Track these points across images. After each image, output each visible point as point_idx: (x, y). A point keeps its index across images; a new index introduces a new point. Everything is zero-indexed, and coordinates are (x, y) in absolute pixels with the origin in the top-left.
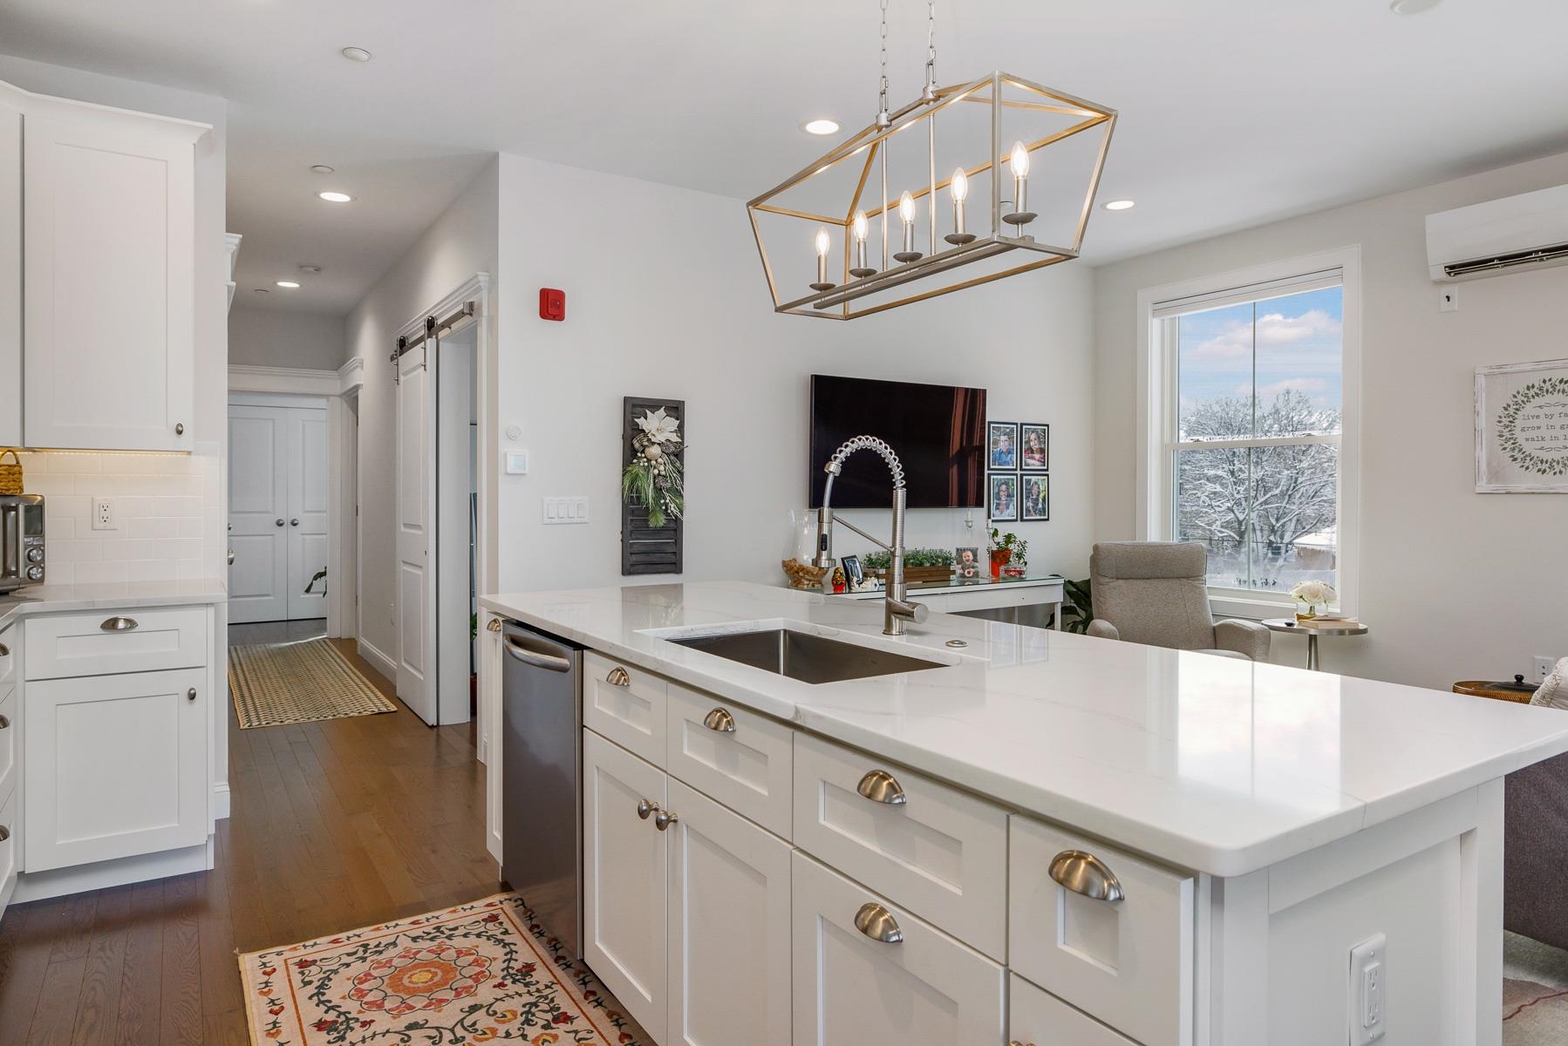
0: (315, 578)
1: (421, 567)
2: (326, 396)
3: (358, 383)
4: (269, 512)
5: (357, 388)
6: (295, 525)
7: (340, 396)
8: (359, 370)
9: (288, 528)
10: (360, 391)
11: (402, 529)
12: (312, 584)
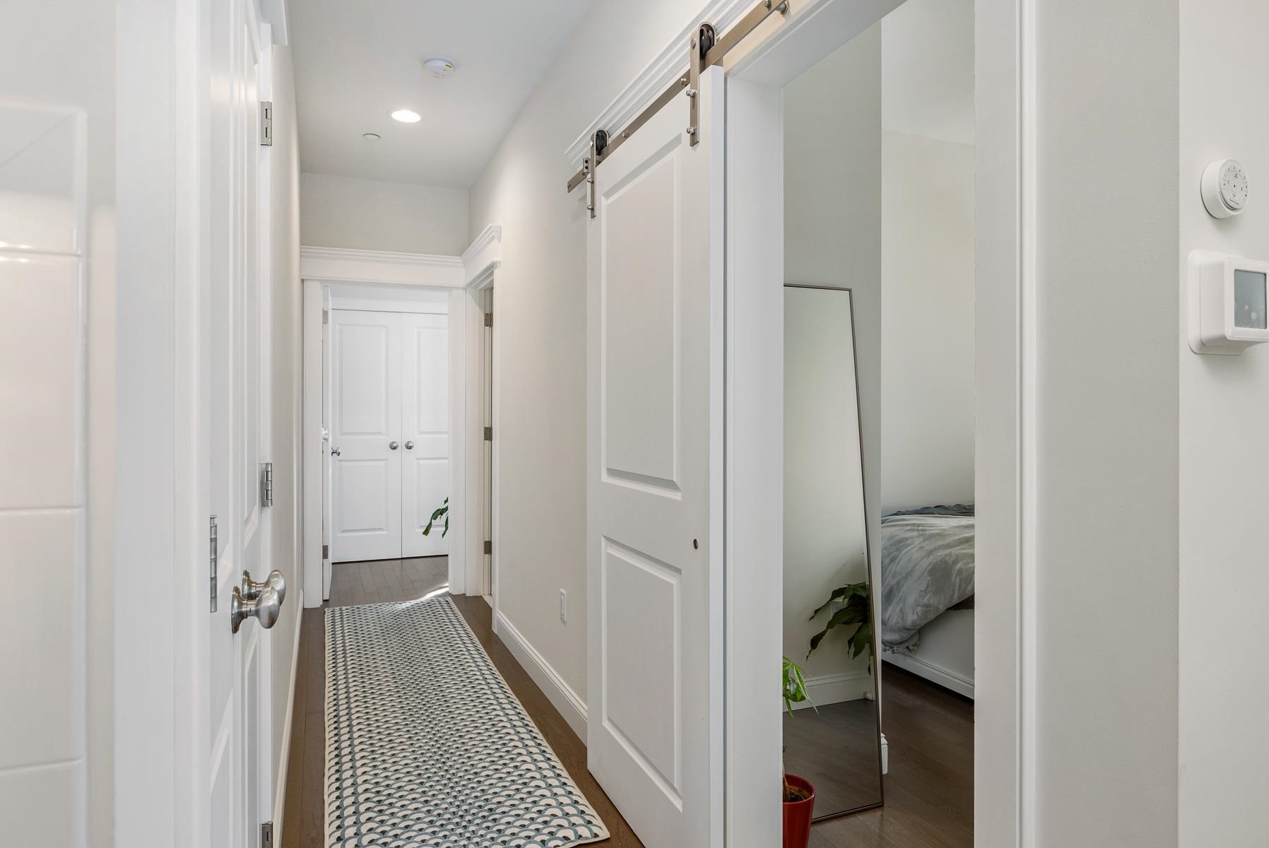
0: (435, 516)
1: (678, 571)
2: (449, 289)
3: (496, 259)
4: (380, 433)
5: (490, 270)
6: (410, 448)
7: (465, 289)
8: (495, 242)
9: (402, 449)
10: (497, 272)
11: (605, 478)
12: (431, 523)
